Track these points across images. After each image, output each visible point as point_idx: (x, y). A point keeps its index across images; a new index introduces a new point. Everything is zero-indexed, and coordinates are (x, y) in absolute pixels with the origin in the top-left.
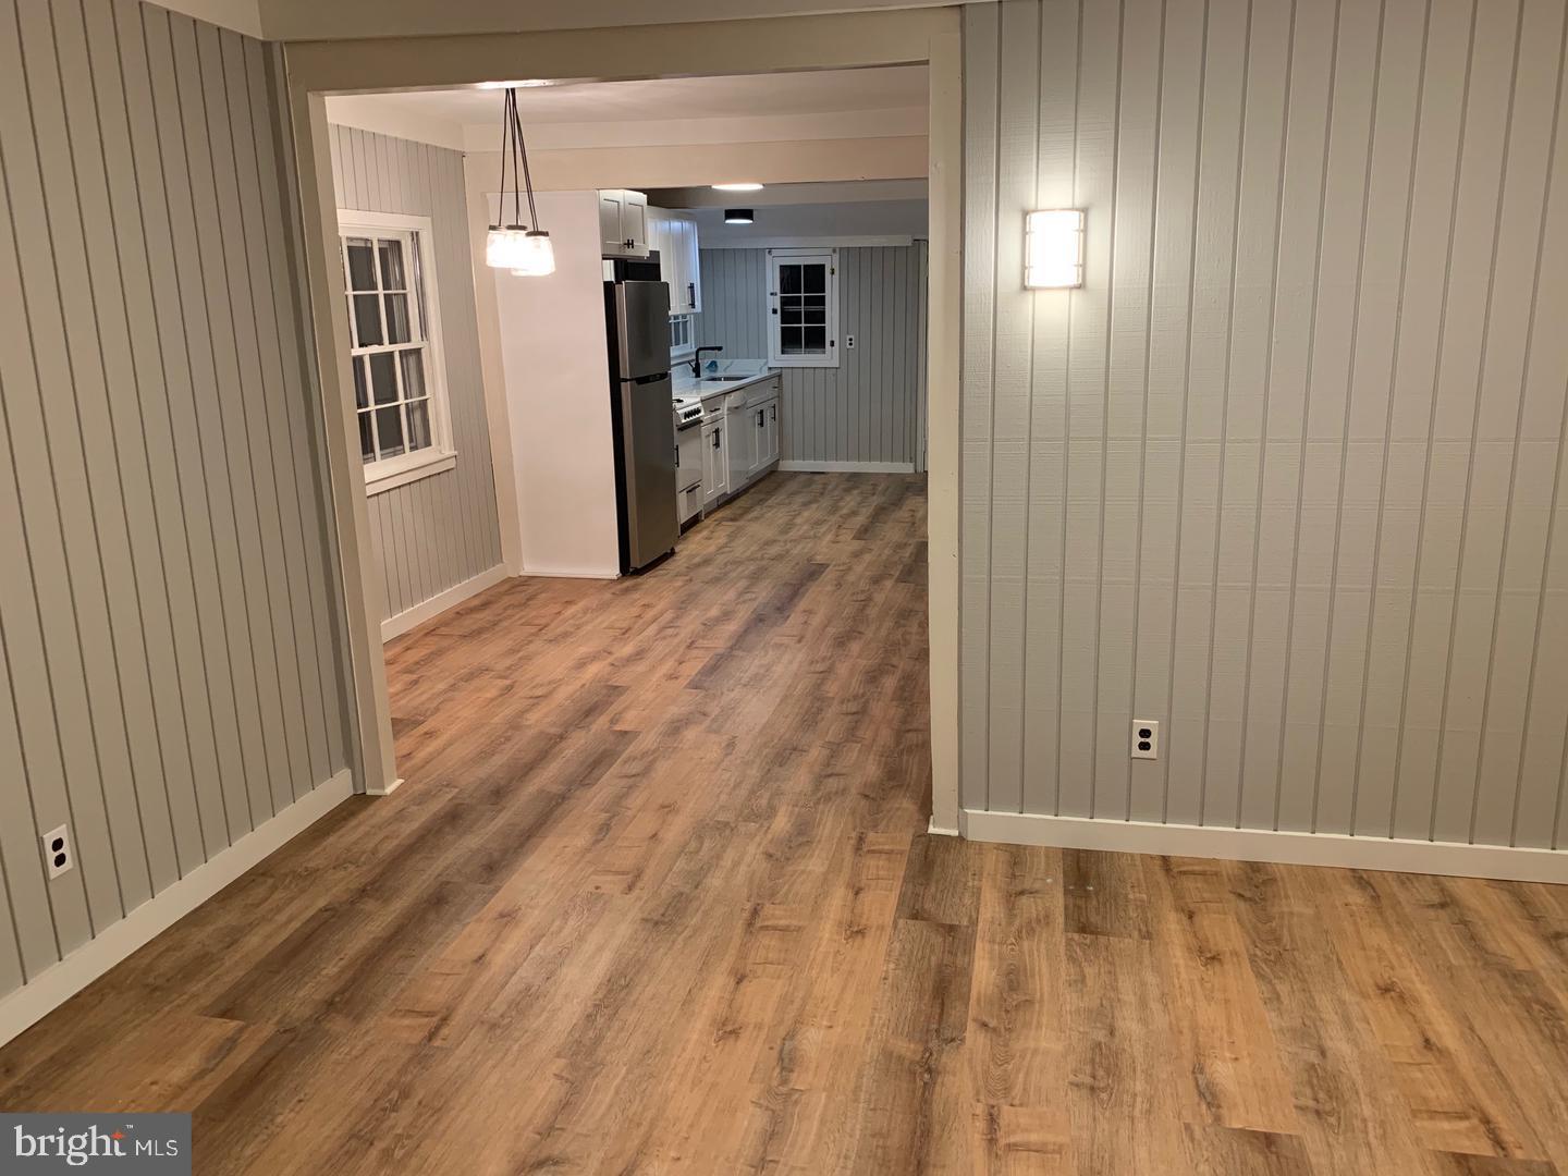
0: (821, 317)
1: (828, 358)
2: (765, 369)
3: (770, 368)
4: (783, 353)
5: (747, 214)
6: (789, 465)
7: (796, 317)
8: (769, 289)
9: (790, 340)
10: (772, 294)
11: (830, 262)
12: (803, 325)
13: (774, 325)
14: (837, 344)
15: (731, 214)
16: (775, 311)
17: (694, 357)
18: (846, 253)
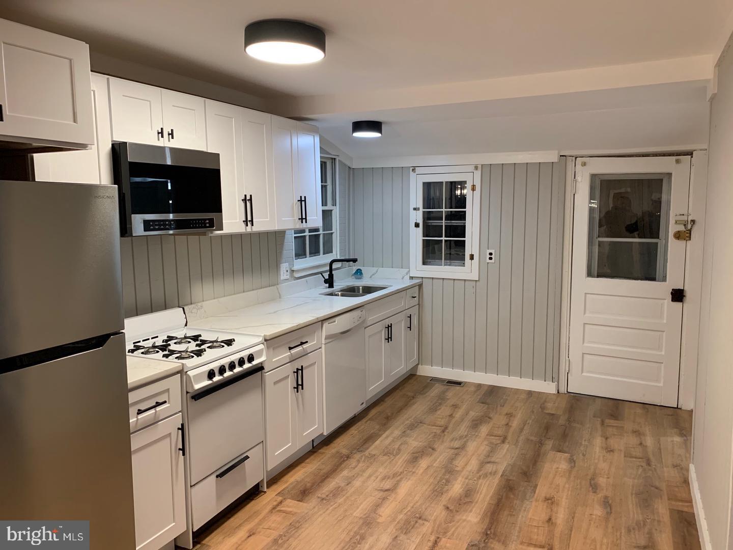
0: (461, 231)
1: (468, 271)
2: (407, 277)
3: (412, 278)
4: (424, 263)
5: (375, 126)
6: (429, 370)
7: (437, 231)
8: (413, 206)
9: (430, 253)
10: (415, 209)
11: (472, 178)
12: (444, 238)
13: (417, 237)
14: (476, 257)
15: (359, 126)
16: (417, 225)
17: (328, 268)
18: (488, 170)
